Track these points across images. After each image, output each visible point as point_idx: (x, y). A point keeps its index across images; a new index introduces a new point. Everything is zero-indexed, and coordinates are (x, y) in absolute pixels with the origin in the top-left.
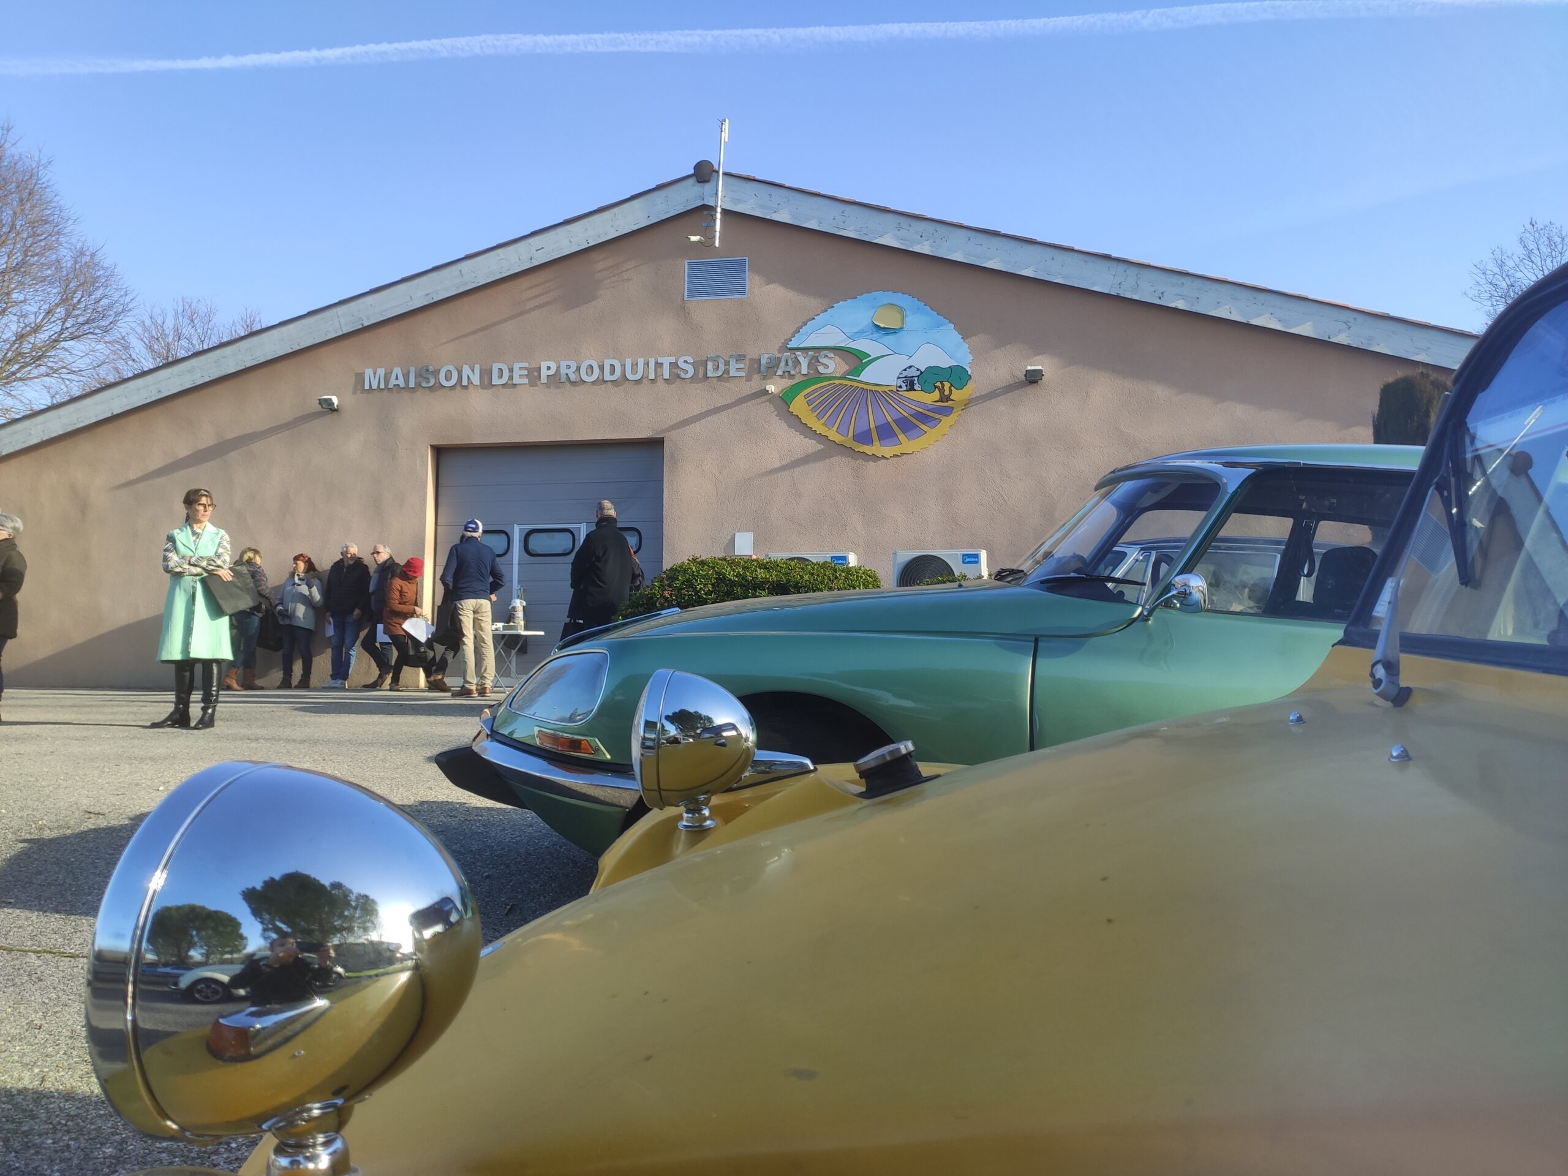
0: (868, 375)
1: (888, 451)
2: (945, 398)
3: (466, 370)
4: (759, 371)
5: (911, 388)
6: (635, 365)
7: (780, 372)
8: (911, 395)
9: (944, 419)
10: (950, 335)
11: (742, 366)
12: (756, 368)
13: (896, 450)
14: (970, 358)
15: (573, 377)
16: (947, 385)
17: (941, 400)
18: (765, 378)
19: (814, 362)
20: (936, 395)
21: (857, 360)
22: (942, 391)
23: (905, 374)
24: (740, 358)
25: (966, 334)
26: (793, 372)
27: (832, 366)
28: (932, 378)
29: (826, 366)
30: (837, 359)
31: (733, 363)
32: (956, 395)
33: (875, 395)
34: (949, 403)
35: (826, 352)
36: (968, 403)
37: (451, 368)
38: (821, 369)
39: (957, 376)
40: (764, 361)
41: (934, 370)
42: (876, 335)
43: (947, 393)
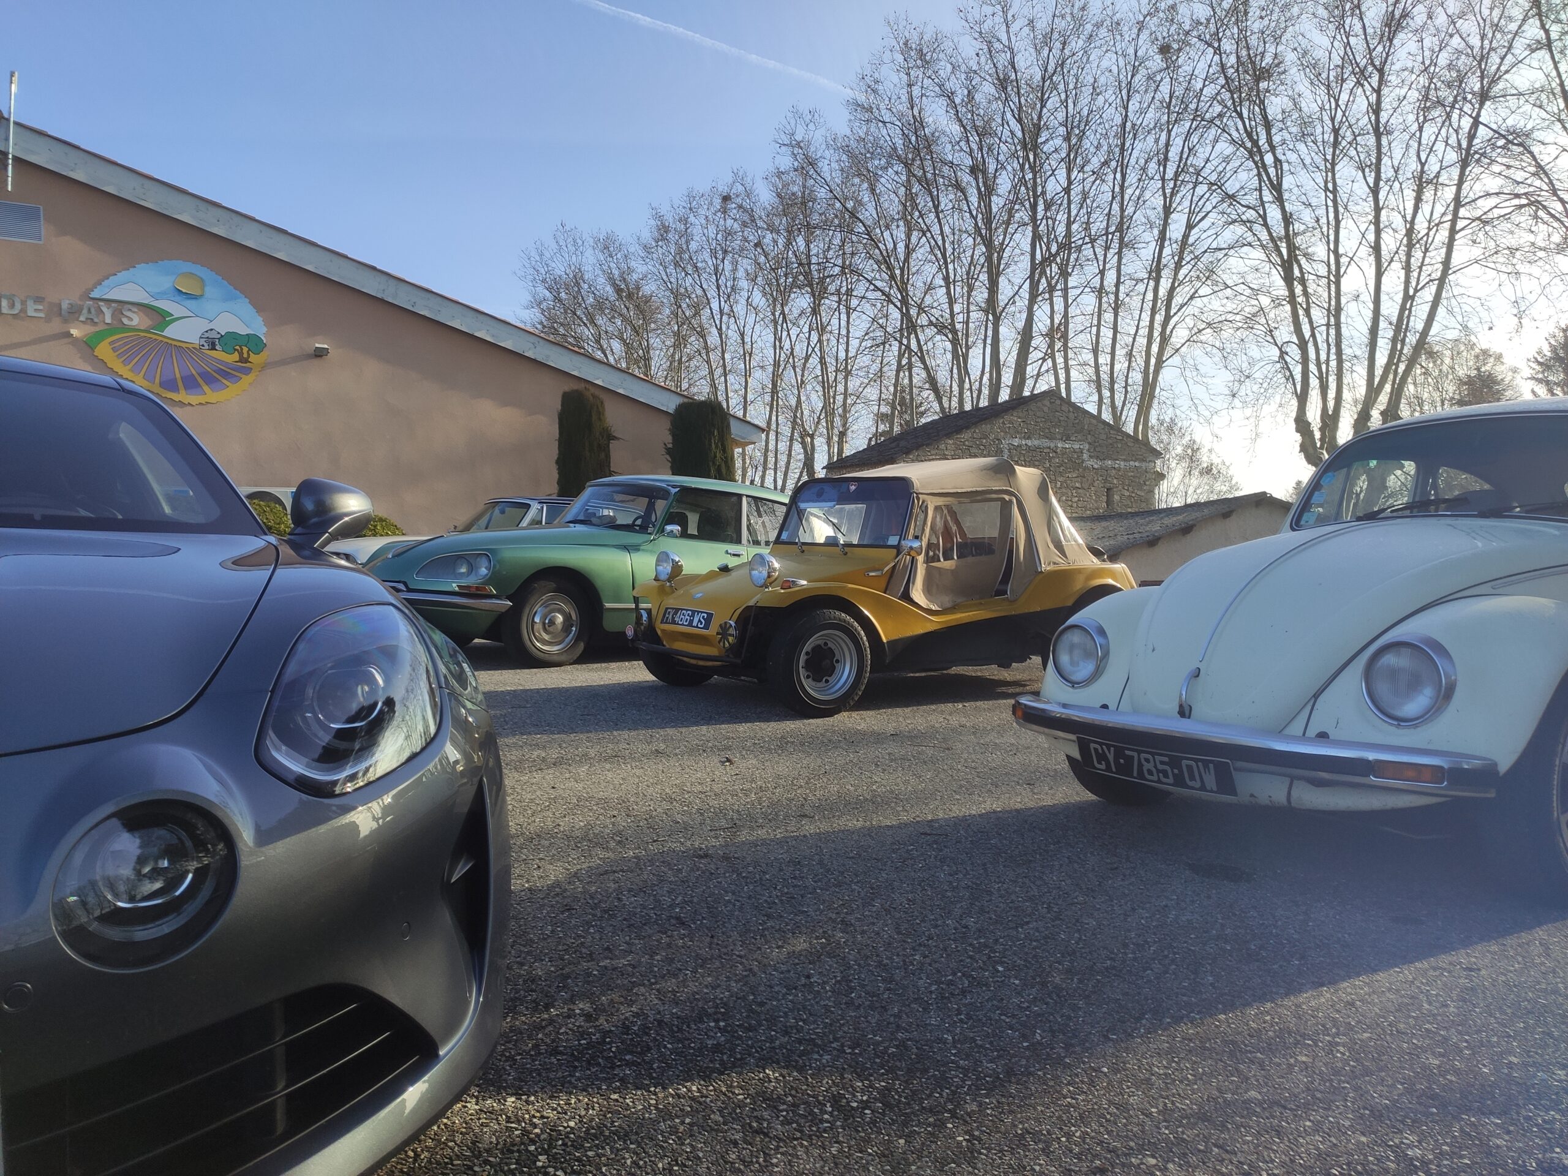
0: (172, 332)
1: (194, 399)
2: (244, 360)
4: (60, 314)
5: (213, 348)
7: (82, 318)
8: (213, 353)
9: (243, 376)
10: (244, 307)
11: (41, 307)
12: (55, 311)
13: (201, 399)
14: (265, 329)
16: (245, 350)
17: (240, 361)
18: (66, 321)
19: (118, 314)
21: (162, 318)
22: (241, 354)
23: (206, 335)
24: (39, 300)
25: (259, 309)
26: (96, 320)
27: (135, 320)
28: (231, 341)
29: (131, 319)
30: (141, 314)
31: (30, 303)
32: (253, 358)
33: (179, 349)
34: (248, 365)
35: (130, 307)
36: (264, 367)
38: (125, 321)
39: (254, 343)
40: (65, 305)
41: (233, 335)
42: (178, 298)
43: (245, 355)
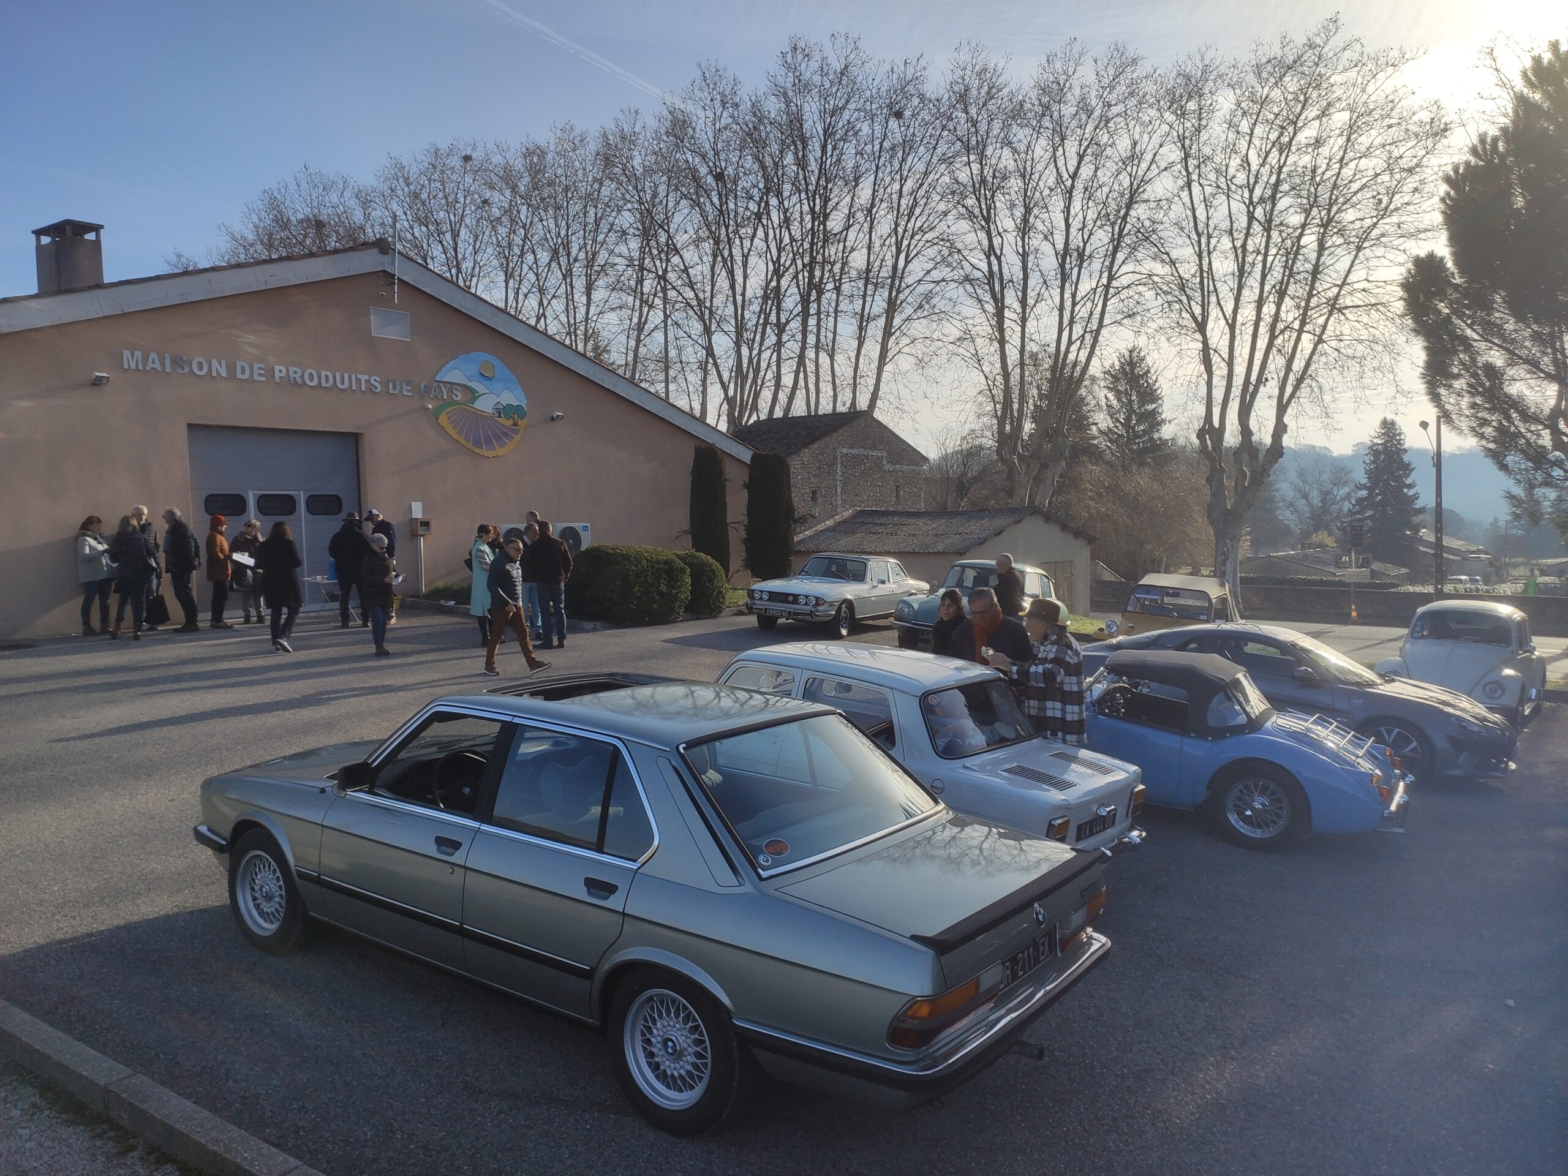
0: (478, 405)
1: (490, 454)
2: (515, 424)
3: (215, 364)
4: (420, 393)
5: (500, 416)
6: (342, 378)
7: (432, 396)
8: (498, 419)
9: (515, 436)
10: (515, 385)
11: (410, 388)
12: (418, 391)
13: (494, 453)
14: (526, 402)
15: (299, 381)
16: (516, 416)
17: (513, 425)
18: (424, 398)
20: (511, 422)
21: (473, 394)
22: (514, 420)
23: (496, 407)
24: (409, 383)
26: (439, 397)
27: (459, 396)
28: (509, 411)
29: (457, 396)
30: (462, 392)
31: (404, 385)
32: (520, 422)
33: (482, 417)
34: (517, 428)
35: (456, 386)
36: (525, 429)
37: (202, 360)
38: (454, 397)
39: (520, 412)
40: (422, 387)
41: (510, 406)
42: (480, 379)
43: (516, 421)
